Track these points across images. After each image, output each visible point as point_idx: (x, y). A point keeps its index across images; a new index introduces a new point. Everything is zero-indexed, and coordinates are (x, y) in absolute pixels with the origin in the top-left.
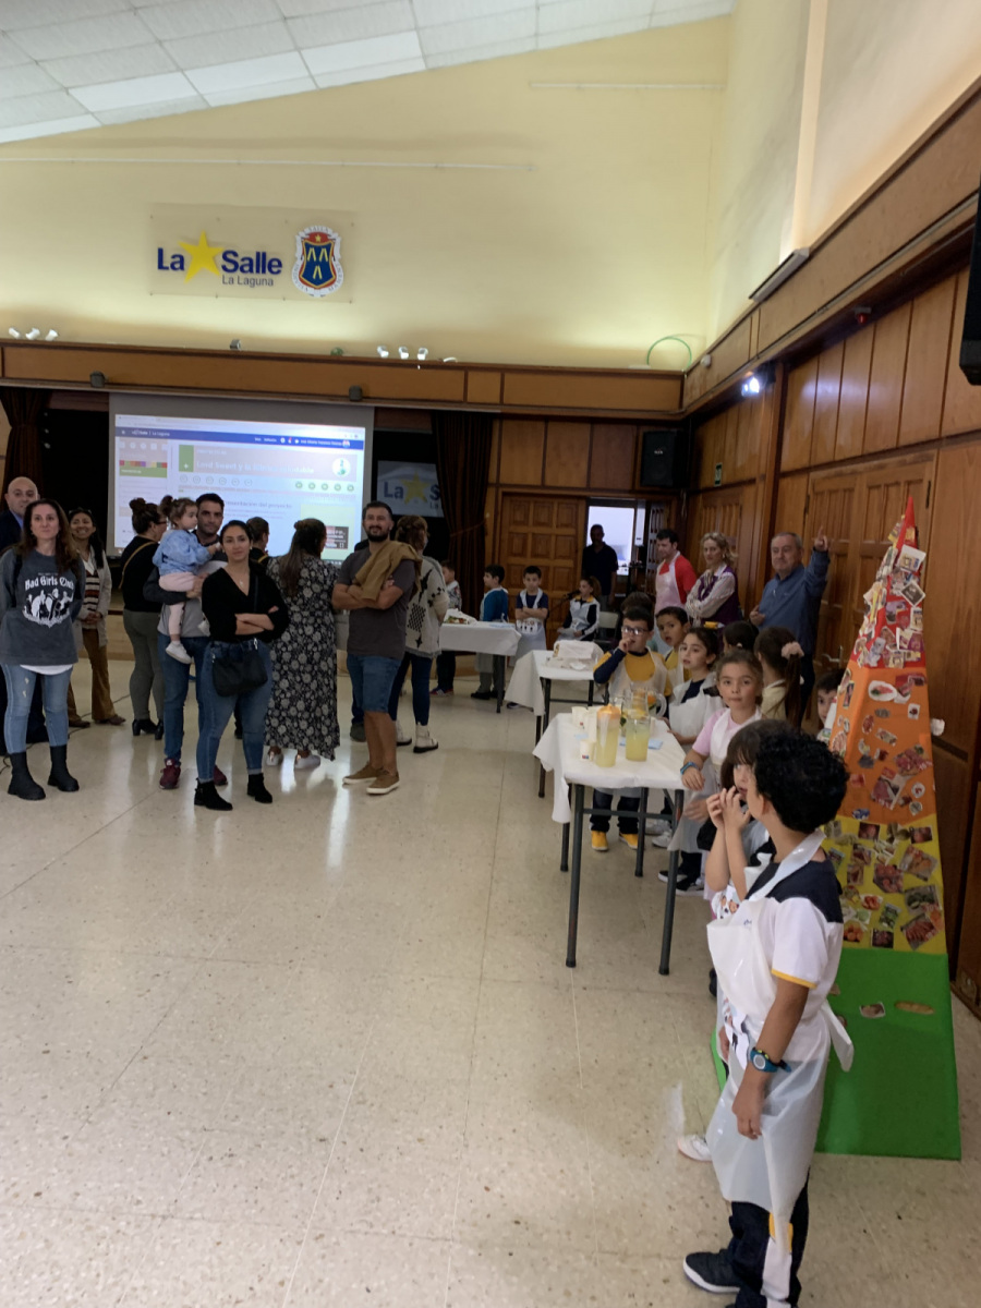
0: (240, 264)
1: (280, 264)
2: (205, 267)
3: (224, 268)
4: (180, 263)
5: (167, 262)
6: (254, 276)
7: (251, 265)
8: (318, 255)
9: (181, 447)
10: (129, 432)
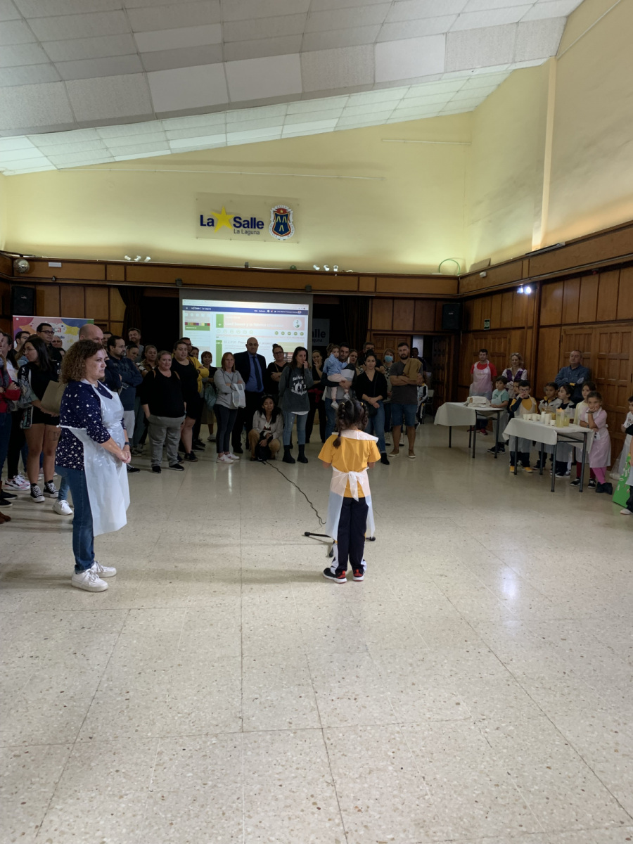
0: (243, 223)
1: (263, 224)
2: (225, 224)
3: (234, 225)
4: (211, 223)
5: (205, 222)
6: (250, 229)
7: (248, 224)
8: (282, 220)
9: (217, 315)
10: (190, 308)
